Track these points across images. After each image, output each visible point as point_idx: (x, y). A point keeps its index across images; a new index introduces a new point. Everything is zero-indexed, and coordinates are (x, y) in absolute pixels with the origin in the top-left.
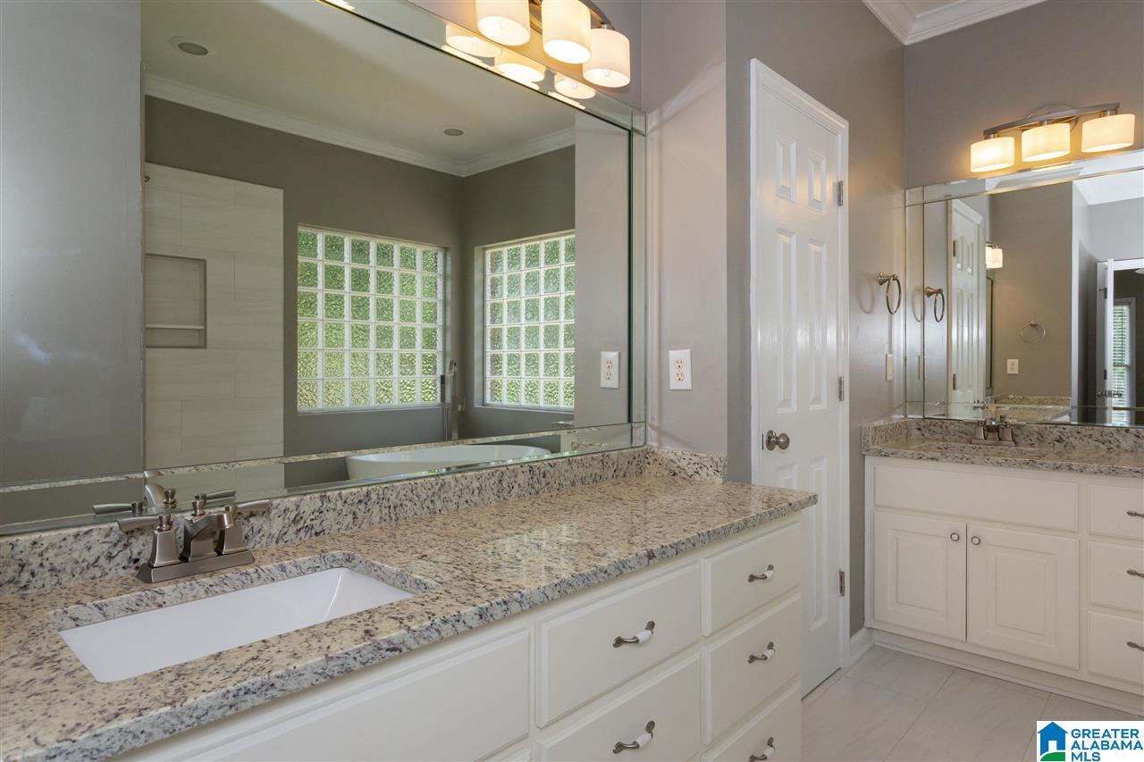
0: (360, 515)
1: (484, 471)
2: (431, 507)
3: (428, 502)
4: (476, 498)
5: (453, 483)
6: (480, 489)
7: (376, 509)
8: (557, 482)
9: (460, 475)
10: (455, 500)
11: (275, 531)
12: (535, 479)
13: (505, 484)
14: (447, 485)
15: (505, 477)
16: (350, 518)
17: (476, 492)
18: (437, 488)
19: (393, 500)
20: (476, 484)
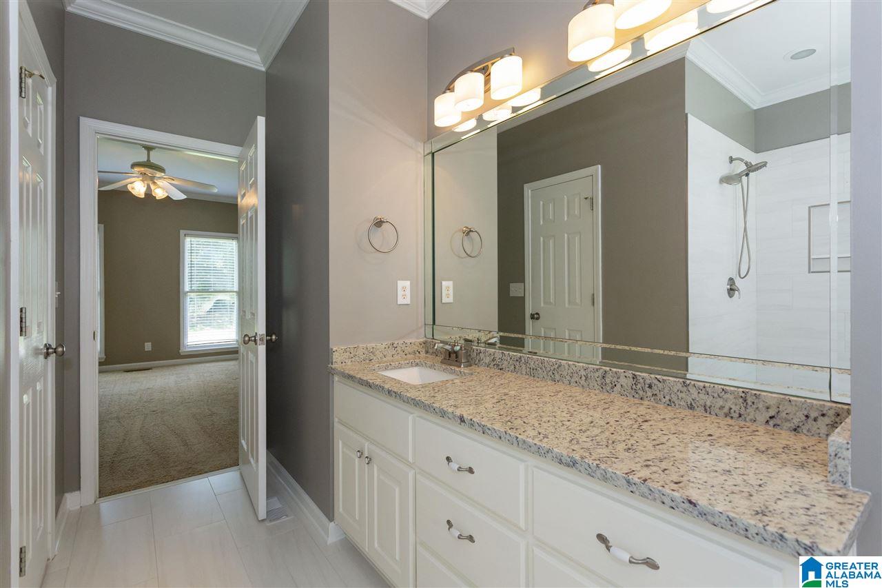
0: (517, 367)
1: (590, 366)
2: (553, 376)
3: (551, 373)
4: (583, 382)
5: (567, 366)
6: (586, 378)
7: (524, 366)
8: (667, 398)
9: (572, 363)
10: (568, 378)
11: (487, 362)
12: (639, 386)
13: (608, 381)
14: (562, 367)
15: (607, 375)
16: (513, 367)
17: (584, 378)
18: (556, 366)
19: (532, 366)
20: (583, 373)
